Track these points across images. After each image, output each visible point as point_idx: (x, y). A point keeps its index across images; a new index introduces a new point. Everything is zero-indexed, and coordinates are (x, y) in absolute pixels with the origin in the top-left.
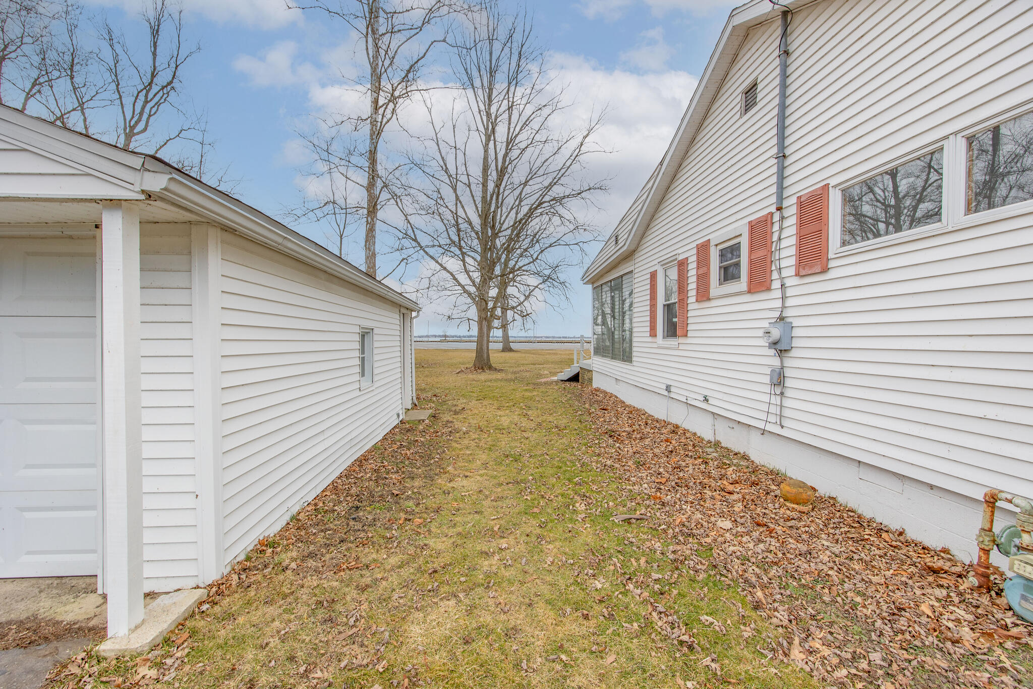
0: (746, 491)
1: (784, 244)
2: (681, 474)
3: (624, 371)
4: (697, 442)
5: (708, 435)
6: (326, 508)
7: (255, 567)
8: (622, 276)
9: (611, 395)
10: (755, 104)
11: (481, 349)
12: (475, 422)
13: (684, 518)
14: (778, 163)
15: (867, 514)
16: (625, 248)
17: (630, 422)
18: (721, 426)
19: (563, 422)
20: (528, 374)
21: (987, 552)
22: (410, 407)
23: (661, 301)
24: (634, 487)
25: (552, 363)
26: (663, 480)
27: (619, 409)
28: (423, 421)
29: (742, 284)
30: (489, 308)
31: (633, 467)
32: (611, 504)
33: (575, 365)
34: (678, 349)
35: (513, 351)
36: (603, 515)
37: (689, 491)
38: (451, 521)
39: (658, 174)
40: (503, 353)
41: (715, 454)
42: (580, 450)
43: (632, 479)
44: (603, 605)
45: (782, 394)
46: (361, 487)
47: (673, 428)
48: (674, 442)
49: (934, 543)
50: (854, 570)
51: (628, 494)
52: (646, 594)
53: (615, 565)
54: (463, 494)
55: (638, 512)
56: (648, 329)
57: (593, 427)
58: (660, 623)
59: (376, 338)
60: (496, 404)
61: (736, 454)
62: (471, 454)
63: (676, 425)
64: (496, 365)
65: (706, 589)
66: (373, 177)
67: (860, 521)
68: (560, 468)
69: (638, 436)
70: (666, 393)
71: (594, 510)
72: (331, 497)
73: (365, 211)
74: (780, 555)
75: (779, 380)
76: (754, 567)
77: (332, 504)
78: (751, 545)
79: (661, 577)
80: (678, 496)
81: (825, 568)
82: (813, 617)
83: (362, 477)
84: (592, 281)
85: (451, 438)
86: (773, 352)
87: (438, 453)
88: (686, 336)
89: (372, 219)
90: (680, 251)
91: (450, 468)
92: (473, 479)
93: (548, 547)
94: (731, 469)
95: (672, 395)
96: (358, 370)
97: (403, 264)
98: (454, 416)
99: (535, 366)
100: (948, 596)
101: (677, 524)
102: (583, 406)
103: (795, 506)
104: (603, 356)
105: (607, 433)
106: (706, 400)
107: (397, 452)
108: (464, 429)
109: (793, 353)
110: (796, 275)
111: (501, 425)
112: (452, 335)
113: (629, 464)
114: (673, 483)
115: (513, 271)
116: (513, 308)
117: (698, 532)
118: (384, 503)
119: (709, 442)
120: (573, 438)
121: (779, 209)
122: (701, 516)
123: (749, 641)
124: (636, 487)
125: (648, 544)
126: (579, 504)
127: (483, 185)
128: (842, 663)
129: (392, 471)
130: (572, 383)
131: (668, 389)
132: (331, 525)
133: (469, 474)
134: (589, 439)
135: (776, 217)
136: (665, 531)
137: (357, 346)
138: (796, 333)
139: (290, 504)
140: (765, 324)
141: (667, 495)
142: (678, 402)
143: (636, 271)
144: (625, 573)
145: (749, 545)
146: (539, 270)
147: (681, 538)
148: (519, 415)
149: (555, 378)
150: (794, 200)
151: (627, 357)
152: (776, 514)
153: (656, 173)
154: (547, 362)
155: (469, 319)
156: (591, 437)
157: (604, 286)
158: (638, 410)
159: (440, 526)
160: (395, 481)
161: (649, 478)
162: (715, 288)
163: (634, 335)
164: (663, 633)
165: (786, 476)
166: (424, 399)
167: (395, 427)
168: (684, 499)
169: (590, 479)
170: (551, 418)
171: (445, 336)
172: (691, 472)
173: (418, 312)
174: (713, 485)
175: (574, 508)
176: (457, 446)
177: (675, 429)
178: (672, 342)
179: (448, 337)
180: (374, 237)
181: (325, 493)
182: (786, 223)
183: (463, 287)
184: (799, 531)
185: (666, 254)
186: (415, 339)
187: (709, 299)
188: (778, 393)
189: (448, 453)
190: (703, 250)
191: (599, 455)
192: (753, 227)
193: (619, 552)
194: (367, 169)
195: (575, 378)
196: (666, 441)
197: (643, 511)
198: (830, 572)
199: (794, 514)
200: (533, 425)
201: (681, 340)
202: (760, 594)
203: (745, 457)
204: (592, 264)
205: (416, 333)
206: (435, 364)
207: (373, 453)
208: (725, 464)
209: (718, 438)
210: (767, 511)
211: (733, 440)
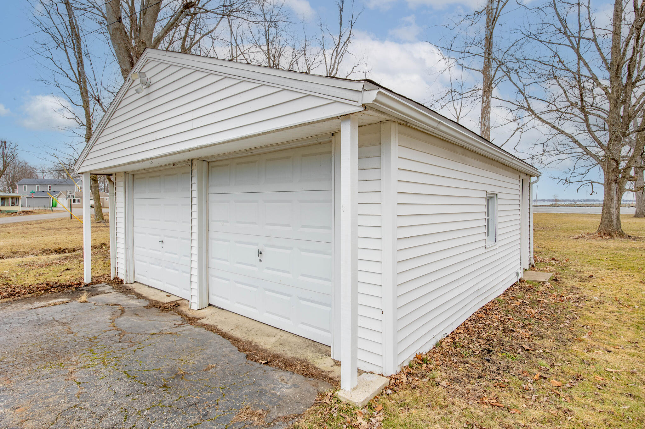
6: (462, 343)
7: (415, 374)
11: (609, 214)
12: (610, 292)
22: (527, 268)
28: (544, 283)
30: (620, 168)
38: (597, 395)
40: (637, 219)
46: (490, 333)
54: (608, 369)
59: (499, 202)
60: (637, 276)
62: (611, 328)
64: (628, 232)
66: (489, 59)
72: (465, 335)
73: (481, 92)
77: (466, 342)
83: (489, 324)
85: (581, 305)
87: (567, 319)
89: (488, 98)
91: (585, 337)
92: (618, 356)
96: (484, 230)
97: (518, 133)
98: (580, 283)
107: (520, 308)
108: (596, 298)
112: (564, 199)
118: (515, 354)
127: (615, 33)
129: (519, 325)
132: (468, 359)
133: (612, 349)
137: (484, 209)
139: (436, 332)
155: (592, 182)
159: (583, 396)
160: (524, 336)
166: (541, 261)
167: (514, 284)
171: (556, 200)
173: (538, 177)
176: (589, 315)
179: (559, 201)
180: (489, 113)
181: (459, 331)
183: (585, 149)
186: (535, 204)
189: (580, 320)
194: (483, 55)
205: (534, 197)
206: (548, 228)
207: (497, 305)
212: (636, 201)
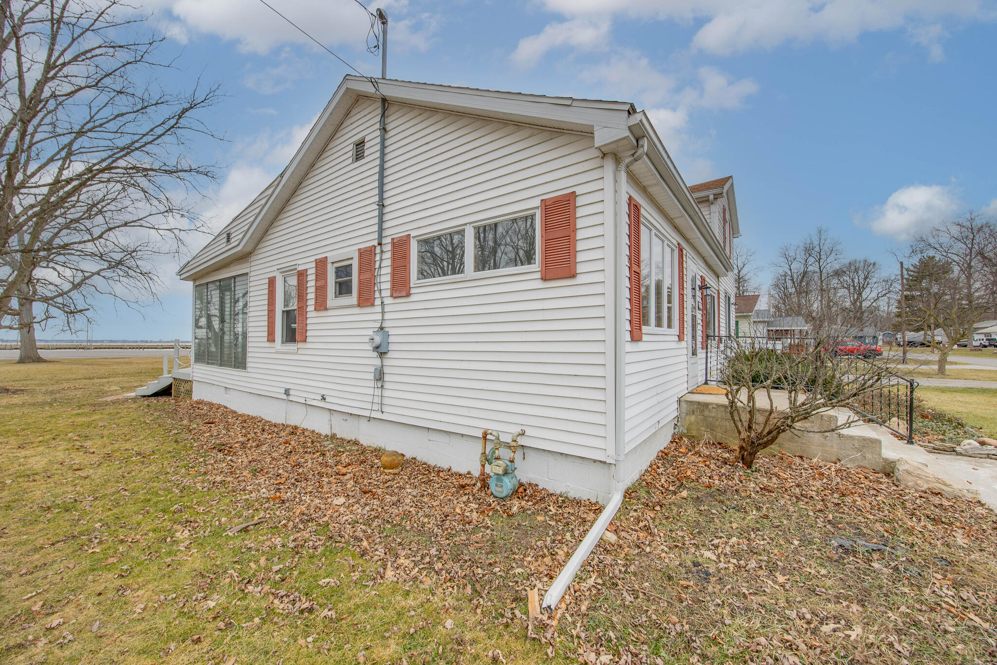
0: (357, 470)
1: (383, 271)
2: (301, 470)
3: (237, 378)
4: (316, 438)
5: (324, 430)
8: (235, 277)
9: (219, 406)
10: (363, 157)
13: (303, 508)
14: (379, 209)
15: (433, 464)
16: (239, 248)
17: (244, 431)
18: (337, 420)
19: (148, 446)
20: (79, 393)
21: (483, 466)
23: (279, 307)
24: (251, 495)
25: (124, 375)
26: (283, 480)
27: (230, 420)
29: (353, 299)
31: (249, 476)
32: (223, 519)
33: (166, 375)
34: (297, 354)
35: (45, 361)
36: (214, 534)
37: (309, 483)
39: (278, 184)
40: (19, 365)
41: (332, 446)
42: (177, 474)
43: (248, 488)
44: (219, 619)
45: (382, 386)
47: (291, 430)
48: (292, 443)
49: (463, 471)
50: (424, 502)
51: (244, 504)
52: (267, 588)
53: (231, 576)
55: (256, 518)
56: (266, 334)
57: (196, 444)
58: (282, 606)
60: (13, 442)
61: (349, 442)
63: (295, 426)
65: (323, 559)
67: (428, 469)
68: (149, 500)
69: (254, 444)
70: (285, 397)
71: (202, 532)
74: (380, 510)
75: (380, 376)
76: (362, 526)
78: (359, 511)
79: (281, 566)
80: (298, 490)
81: (408, 508)
82: (400, 544)
84: (194, 278)
86: (375, 354)
88: (305, 341)
90: (299, 262)
93: (135, 595)
94: (345, 455)
95: (291, 398)
99: (92, 381)
100: (469, 498)
101: (297, 515)
102: (179, 423)
103: (390, 471)
104: (208, 363)
105: (214, 448)
106: (324, 399)
109: (390, 355)
110: (391, 296)
111: (29, 469)
113: (244, 474)
114: (293, 481)
115: (48, 247)
116: (45, 300)
117: (317, 515)
119: (327, 436)
120: (166, 463)
121: (380, 244)
122: (319, 501)
123: (357, 581)
124: (253, 495)
125: (268, 543)
126: (180, 533)
128: (416, 564)
130: (160, 398)
131: (287, 392)
134: (190, 459)
135: (378, 250)
136: (285, 526)
138: (391, 339)
140: (370, 332)
141: (287, 492)
142: (297, 404)
143: (252, 274)
144: (243, 579)
145: (358, 510)
146: (102, 251)
147: (301, 526)
148: (68, 449)
149: (133, 394)
150: (389, 240)
151: (240, 362)
152: (378, 481)
153: (276, 183)
154: (117, 375)
156: (193, 456)
157: (210, 285)
158: (253, 418)
161: (267, 482)
162: (332, 300)
163: (249, 339)
164: (284, 613)
165: (385, 450)
168: (304, 491)
169: (195, 502)
170: (128, 445)
172: (309, 464)
174: (329, 472)
175: (174, 539)
177: (294, 431)
178: (292, 347)
182: (385, 256)
184: (393, 488)
185: (286, 263)
187: (326, 309)
188: (379, 386)
190: (321, 264)
191: (205, 473)
192: (362, 253)
193: (235, 562)
195: (166, 392)
196: (284, 443)
197: (262, 514)
198: (411, 509)
199: (390, 477)
200: (95, 459)
201: (300, 345)
202: (365, 543)
203: (356, 443)
204: (194, 259)
208: (340, 452)
209: (334, 431)
210: (372, 481)
211: (345, 431)
212: (21, 341)
